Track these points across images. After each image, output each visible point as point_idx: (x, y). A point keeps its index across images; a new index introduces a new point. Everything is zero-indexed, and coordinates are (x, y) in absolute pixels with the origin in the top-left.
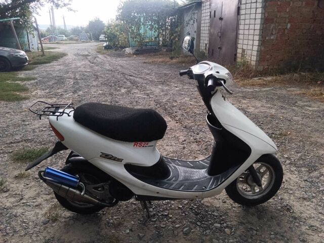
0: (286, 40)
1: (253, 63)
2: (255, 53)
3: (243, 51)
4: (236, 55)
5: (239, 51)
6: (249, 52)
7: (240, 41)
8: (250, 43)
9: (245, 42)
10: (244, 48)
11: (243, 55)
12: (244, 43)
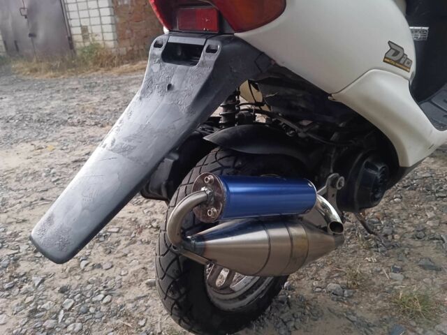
0: (144, 6)
1: (111, 44)
2: (108, 28)
3: (84, 29)
4: (70, 39)
5: (76, 31)
6: (96, 30)
7: (73, 15)
8: (95, 13)
9: (84, 14)
10: (83, 24)
11: (85, 37)
12: (81, 16)
